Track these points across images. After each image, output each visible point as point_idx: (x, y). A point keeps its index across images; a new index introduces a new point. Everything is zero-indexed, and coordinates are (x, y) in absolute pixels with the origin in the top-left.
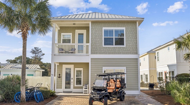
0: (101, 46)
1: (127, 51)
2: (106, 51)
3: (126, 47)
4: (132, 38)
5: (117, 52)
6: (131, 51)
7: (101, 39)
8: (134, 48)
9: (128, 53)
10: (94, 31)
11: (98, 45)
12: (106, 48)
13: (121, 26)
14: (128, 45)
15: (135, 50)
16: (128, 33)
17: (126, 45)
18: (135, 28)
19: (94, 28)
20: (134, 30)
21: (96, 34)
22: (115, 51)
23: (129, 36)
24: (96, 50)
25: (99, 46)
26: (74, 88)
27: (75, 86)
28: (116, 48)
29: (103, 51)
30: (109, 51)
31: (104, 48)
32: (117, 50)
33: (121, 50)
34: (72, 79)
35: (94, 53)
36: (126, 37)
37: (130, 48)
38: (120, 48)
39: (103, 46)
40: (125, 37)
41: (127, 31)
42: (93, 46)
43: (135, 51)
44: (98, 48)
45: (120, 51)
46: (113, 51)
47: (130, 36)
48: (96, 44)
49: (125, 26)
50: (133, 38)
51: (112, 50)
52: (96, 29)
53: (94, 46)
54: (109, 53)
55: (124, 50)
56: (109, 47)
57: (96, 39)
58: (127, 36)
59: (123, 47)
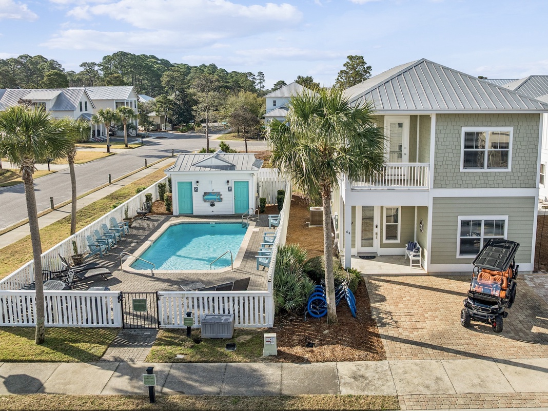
0: (456, 171)
1: (513, 182)
2: (467, 182)
3: (512, 172)
4: (526, 151)
5: (490, 182)
6: (521, 182)
7: (458, 155)
8: (528, 174)
9: (515, 185)
10: (442, 136)
11: (450, 167)
12: (466, 174)
13: (504, 124)
14: (517, 166)
15: (531, 178)
16: (518, 139)
17: (512, 168)
18: (535, 128)
19: (441, 128)
20: (532, 132)
21: (447, 143)
22: (487, 182)
23: (519, 147)
24: (446, 178)
25: (453, 171)
28: (489, 175)
29: (460, 182)
30: (474, 182)
31: (463, 175)
32: (492, 178)
33: (501, 178)
34: (377, 227)
35: (440, 186)
36: (513, 149)
37: (520, 175)
38: (497, 174)
39: (462, 170)
40: (510, 150)
41: (517, 135)
42: (439, 171)
43: (530, 182)
44: (449, 175)
45: (498, 182)
46: (482, 182)
47: (523, 148)
48: (446, 166)
49: (512, 124)
50: (530, 151)
51: (481, 178)
52: (448, 131)
53: (441, 171)
54: (474, 186)
55: (508, 178)
56: (473, 173)
57: (447, 155)
58: (516, 147)
59: (504, 173)
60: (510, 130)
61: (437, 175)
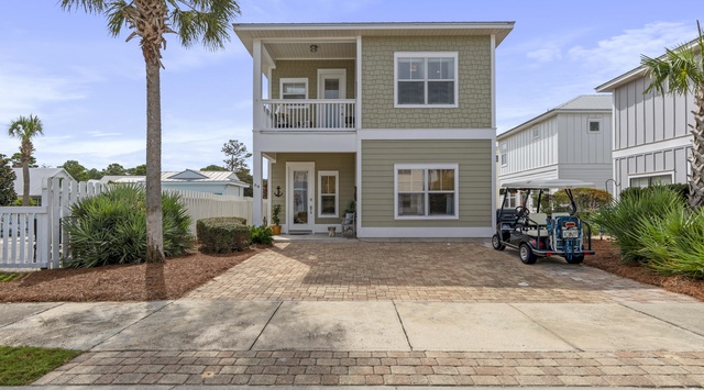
0: (390, 106)
1: (462, 120)
2: (403, 121)
3: (460, 108)
4: (475, 82)
5: (433, 121)
6: (473, 120)
7: (390, 87)
8: (481, 111)
10: (370, 63)
11: (382, 102)
12: (402, 111)
13: (446, 48)
14: (465, 101)
15: (484, 115)
16: (464, 67)
17: (460, 103)
18: (486, 52)
19: (369, 54)
20: (483, 57)
21: (376, 72)
22: (428, 120)
23: (467, 77)
24: (376, 116)
25: (385, 107)
26: (318, 221)
27: (320, 216)
28: (430, 112)
29: (395, 121)
30: (413, 121)
31: (398, 111)
32: (435, 116)
33: (446, 116)
34: (311, 200)
35: (369, 126)
36: (459, 79)
37: (470, 111)
38: (441, 111)
39: (396, 105)
40: (456, 80)
41: (463, 62)
42: (368, 106)
43: (484, 120)
44: (381, 111)
45: (443, 120)
46: (423, 120)
47: (472, 78)
48: (376, 101)
49: (456, 48)
50: (481, 82)
51: (421, 115)
52: (377, 58)
53: (371, 107)
54: (413, 125)
55: (455, 116)
56: (411, 109)
57: (377, 87)
58: (463, 77)
59: (449, 109)
60: (455, 55)
61: (365, 111)
